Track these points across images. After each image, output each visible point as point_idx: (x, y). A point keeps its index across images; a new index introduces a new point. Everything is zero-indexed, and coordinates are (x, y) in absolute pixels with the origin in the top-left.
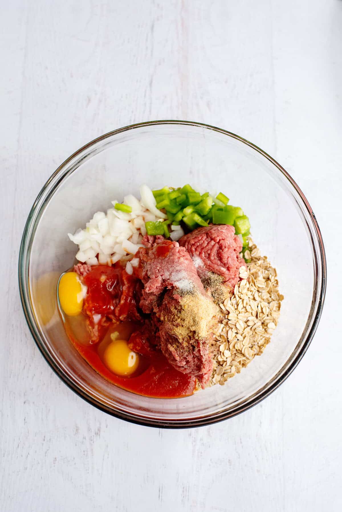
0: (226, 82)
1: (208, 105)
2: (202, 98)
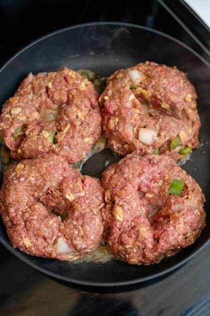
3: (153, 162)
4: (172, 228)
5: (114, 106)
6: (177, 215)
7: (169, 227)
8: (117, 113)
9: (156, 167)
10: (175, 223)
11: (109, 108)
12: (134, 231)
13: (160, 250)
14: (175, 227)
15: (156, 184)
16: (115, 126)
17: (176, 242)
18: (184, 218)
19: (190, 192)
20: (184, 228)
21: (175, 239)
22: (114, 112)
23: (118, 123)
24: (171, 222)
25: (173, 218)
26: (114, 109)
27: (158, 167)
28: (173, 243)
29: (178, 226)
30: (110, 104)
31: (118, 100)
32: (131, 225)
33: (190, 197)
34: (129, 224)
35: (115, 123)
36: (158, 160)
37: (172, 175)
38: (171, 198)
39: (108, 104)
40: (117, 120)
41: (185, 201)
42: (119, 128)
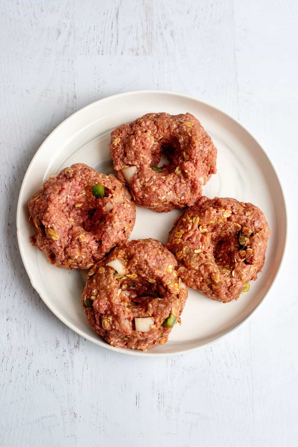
0: (188, 13)
1: (172, 34)
2: (165, 28)
3: (69, 177)
4: (110, 228)
5: (104, 306)
6: (110, 215)
7: (107, 228)
8: (109, 312)
9: (74, 180)
10: (111, 223)
11: (99, 309)
12: (75, 241)
13: (105, 250)
14: (112, 226)
15: (80, 195)
16: (111, 326)
17: (117, 239)
18: (118, 215)
19: (113, 191)
20: (120, 225)
21: (116, 237)
22: (106, 311)
23: (113, 322)
24: (108, 223)
25: (108, 219)
26: (105, 309)
27: (76, 180)
28: (114, 241)
29: (114, 225)
30: (99, 305)
31: (106, 299)
32: (69, 238)
33: (114, 195)
34: (67, 238)
35: (109, 322)
36: (72, 173)
37: (90, 181)
38: (98, 201)
39: (97, 305)
40: (111, 318)
41: (112, 201)
42: (115, 327)
